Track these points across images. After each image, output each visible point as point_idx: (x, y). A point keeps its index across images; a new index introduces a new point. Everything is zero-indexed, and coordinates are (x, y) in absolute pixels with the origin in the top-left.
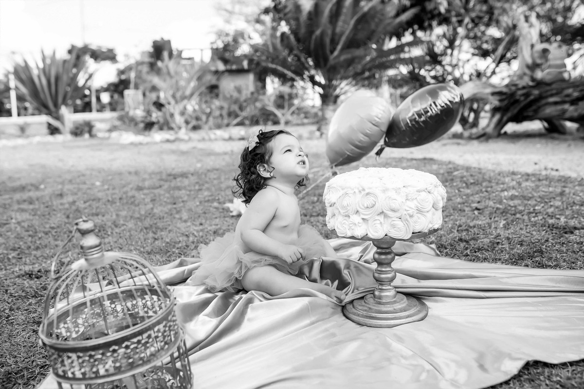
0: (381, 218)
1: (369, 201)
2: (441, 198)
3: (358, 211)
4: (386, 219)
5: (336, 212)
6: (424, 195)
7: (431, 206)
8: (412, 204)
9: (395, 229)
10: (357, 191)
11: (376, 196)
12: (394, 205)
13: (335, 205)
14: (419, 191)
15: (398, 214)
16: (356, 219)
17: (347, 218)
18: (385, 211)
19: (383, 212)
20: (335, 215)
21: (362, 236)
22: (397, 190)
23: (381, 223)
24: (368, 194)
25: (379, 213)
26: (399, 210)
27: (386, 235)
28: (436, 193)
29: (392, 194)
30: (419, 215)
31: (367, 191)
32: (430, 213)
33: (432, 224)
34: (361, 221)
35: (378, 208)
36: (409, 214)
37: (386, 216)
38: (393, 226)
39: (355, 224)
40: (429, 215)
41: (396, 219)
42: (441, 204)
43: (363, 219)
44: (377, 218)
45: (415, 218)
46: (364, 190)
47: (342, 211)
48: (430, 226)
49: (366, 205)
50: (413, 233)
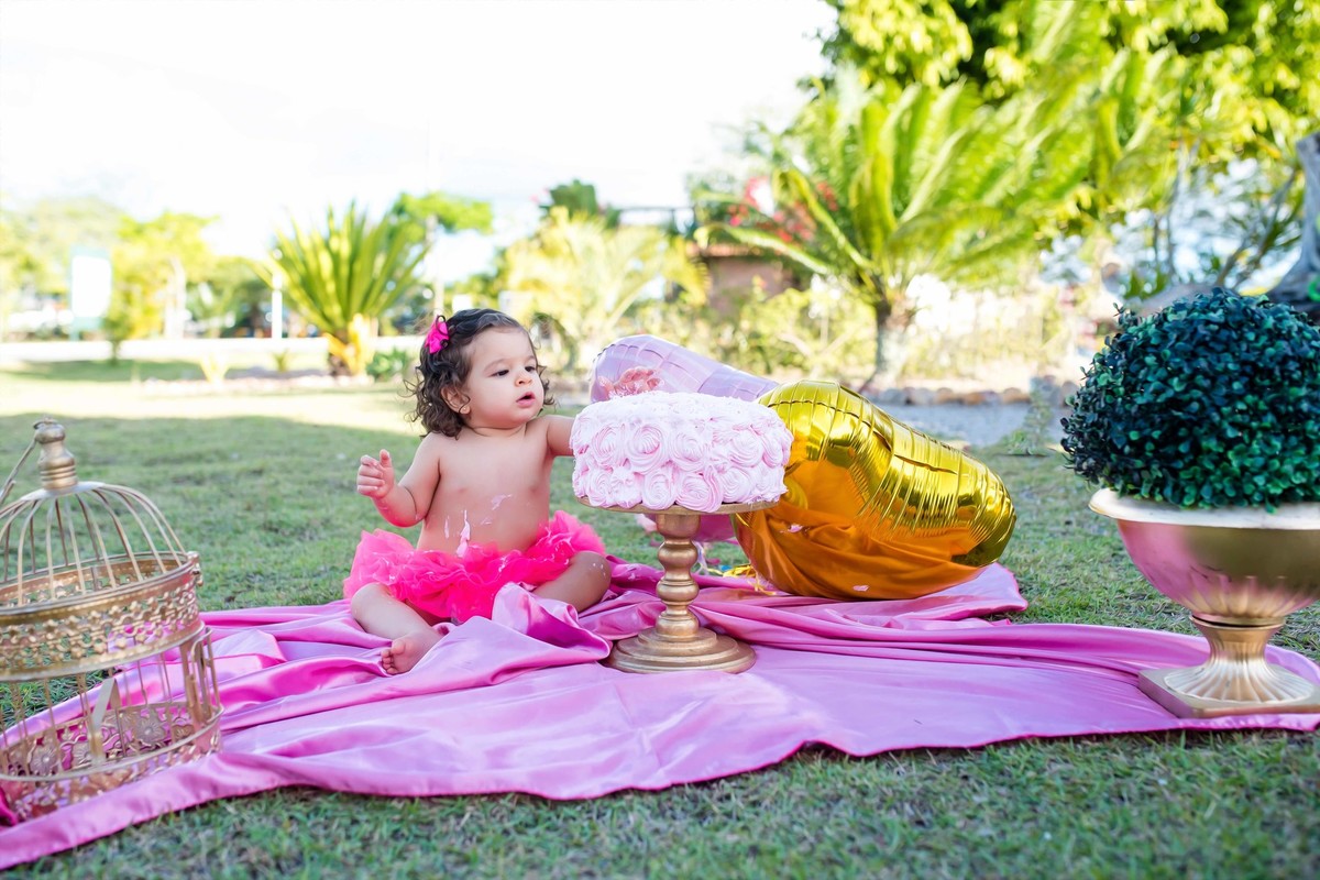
0: (668, 473)
1: (646, 442)
2: (780, 447)
3: (627, 460)
4: (676, 475)
5: (590, 462)
6: (745, 436)
7: (760, 456)
8: (724, 450)
9: (692, 492)
10: (627, 424)
11: (658, 431)
12: (690, 450)
13: (589, 449)
14: (738, 428)
15: (697, 466)
16: (623, 473)
17: (608, 472)
18: (674, 459)
19: (670, 462)
20: (587, 470)
21: (633, 503)
22: (699, 425)
23: (667, 481)
24: (646, 428)
25: (663, 462)
26: (699, 459)
27: (675, 504)
28: (769, 435)
29: (689, 430)
30: (737, 471)
31: (644, 423)
32: (757, 469)
33: (761, 490)
34: (632, 477)
35: (664, 452)
36: (716, 467)
37: (676, 469)
38: (688, 488)
39: (621, 482)
40: (754, 473)
41: (694, 475)
42: (779, 458)
43: (636, 473)
44: (660, 471)
45: (728, 475)
46: (639, 421)
47: (599, 461)
48: (757, 493)
49: (641, 449)
50: (723, 503)
